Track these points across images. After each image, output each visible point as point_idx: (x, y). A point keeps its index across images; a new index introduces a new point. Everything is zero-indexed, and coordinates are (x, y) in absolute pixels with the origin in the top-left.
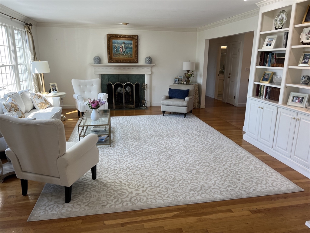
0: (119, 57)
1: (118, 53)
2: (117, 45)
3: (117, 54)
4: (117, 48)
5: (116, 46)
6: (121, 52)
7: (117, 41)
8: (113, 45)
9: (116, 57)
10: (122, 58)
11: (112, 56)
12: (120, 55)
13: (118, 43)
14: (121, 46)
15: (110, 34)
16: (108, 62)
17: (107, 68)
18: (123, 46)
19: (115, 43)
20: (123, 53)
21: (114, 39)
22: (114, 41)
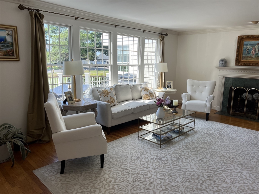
0: (250, 60)
1: (249, 55)
2: (249, 47)
3: (248, 57)
4: (248, 50)
5: (247, 48)
6: (253, 54)
7: (250, 42)
8: (244, 47)
9: (246, 59)
10: (253, 60)
11: (241, 58)
12: (250, 57)
13: (250, 45)
14: (253, 48)
15: (242, 36)
16: (235, 65)
17: (233, 71)
18: (257, 48)
19: (247, 45)
20: (256, 55)
21: (245, 40)
22: (246, 42)
